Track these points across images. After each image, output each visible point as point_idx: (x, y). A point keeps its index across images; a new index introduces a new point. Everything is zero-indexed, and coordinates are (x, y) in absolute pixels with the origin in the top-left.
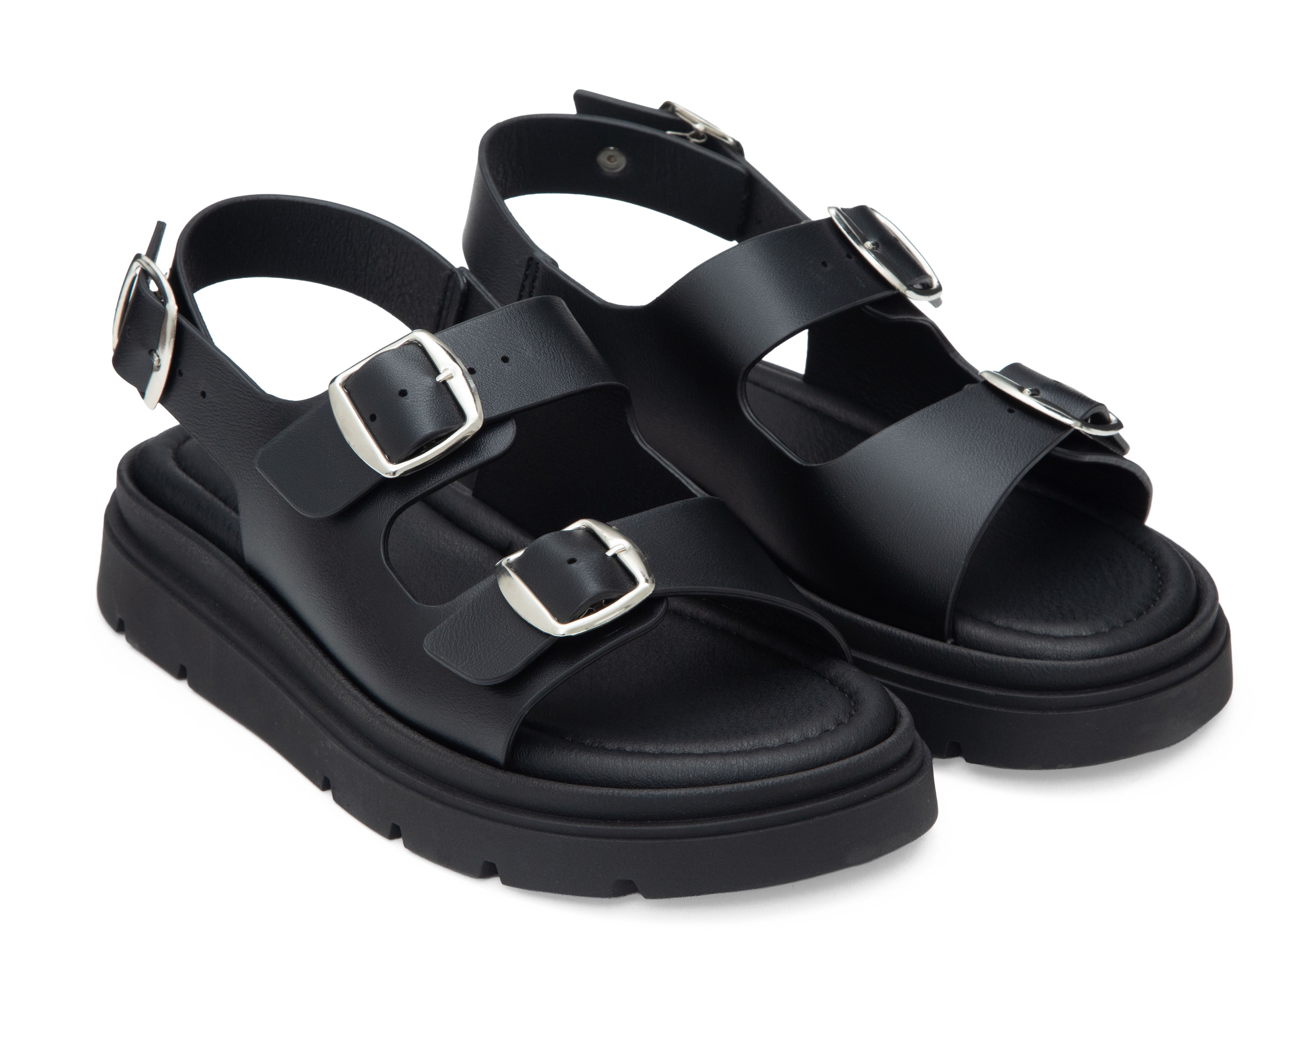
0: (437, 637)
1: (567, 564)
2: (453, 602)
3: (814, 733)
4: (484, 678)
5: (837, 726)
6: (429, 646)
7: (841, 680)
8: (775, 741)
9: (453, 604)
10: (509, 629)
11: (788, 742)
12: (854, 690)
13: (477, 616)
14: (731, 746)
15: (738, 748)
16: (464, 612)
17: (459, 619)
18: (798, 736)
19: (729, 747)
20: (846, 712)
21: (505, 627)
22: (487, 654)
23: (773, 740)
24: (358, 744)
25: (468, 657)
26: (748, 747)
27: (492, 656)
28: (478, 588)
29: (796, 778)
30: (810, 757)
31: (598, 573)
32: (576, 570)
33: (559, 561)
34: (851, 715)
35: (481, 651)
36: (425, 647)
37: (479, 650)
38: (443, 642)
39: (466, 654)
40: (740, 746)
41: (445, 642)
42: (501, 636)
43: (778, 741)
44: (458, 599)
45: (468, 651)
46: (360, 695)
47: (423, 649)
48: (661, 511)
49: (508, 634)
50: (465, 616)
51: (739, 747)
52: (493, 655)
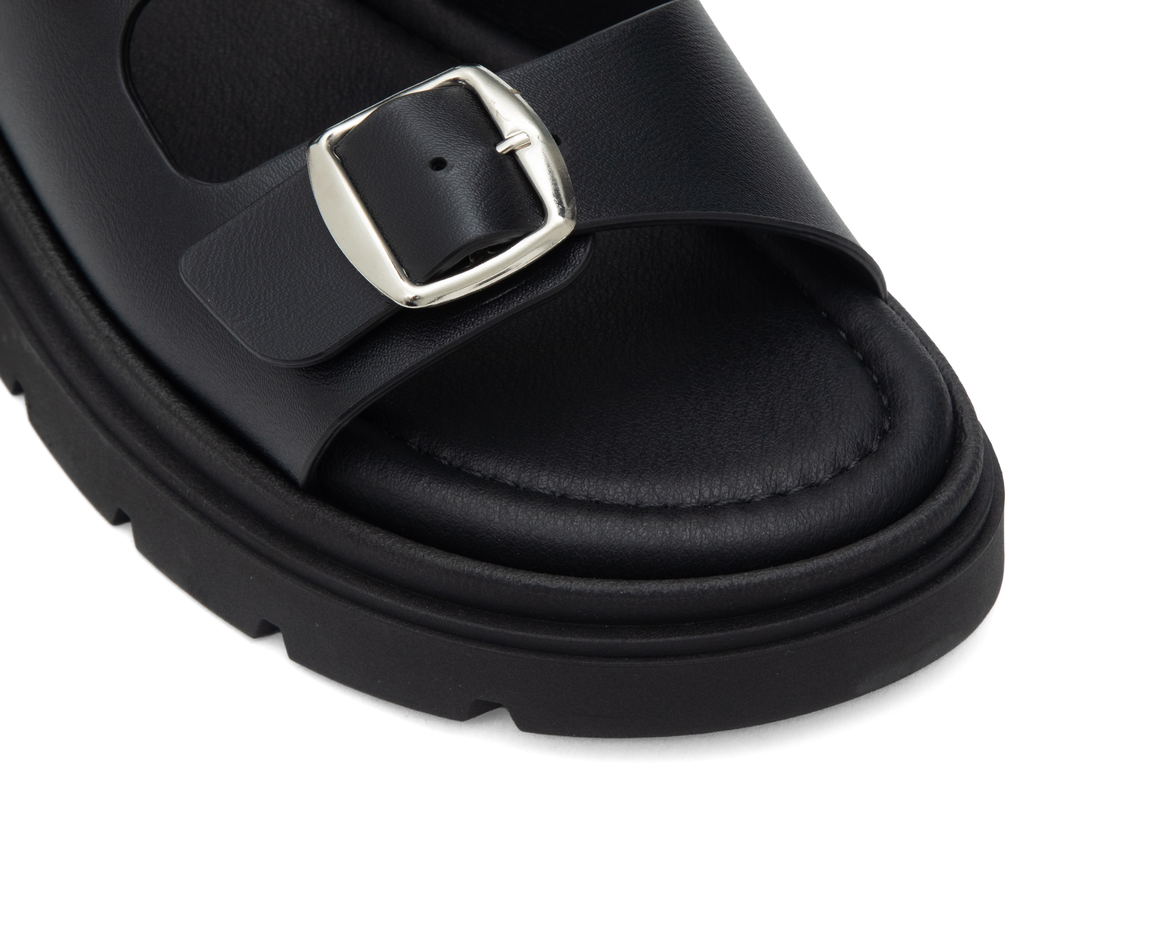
0: (203, 257)
1: (430, 169)
2: (234, 184)
3: (821, 476)
4: (277, 357)
5: (860, 460)
6: (189, 273)
7: (867, 344)
8: (755, 490)
9: (233, 187)
10: (325, 271)
11: (778, 491)
12: (888, 373)
13: (272, 233)
14: (682, 496)
15: (694, 501)
16: (251, 218)
17: (241, 231)
18: (794, 481)
19: (679, 497)
20: (875, 428)
21: (318, 265)
22: (285, 310)
23: (753, 487)
24: (68, 363)
25: (252, 310)
26: (710, 498)
27: (292, 317)
28: (278, 166)
29: (787, 576)
30: (812, 530)
31: (481, 195)
32: (444, 183)
33: (417, 160)
34: (884, 434)
35: (275, 304)
36: (182, 274)
37: (271, 301)
38: (212, 270)
39: (249, 303)
40: (697, 497)
41: (216, 270)
42: (310, 283)
43: (760, 491)
44: (243, 180)
45: (254, 297)
46: (76, 287)
47: (179, 277)
48: (594, 46)
49: (322, 281)
50: (252, 228)
51: (695, 499)
52: (294, 316)
